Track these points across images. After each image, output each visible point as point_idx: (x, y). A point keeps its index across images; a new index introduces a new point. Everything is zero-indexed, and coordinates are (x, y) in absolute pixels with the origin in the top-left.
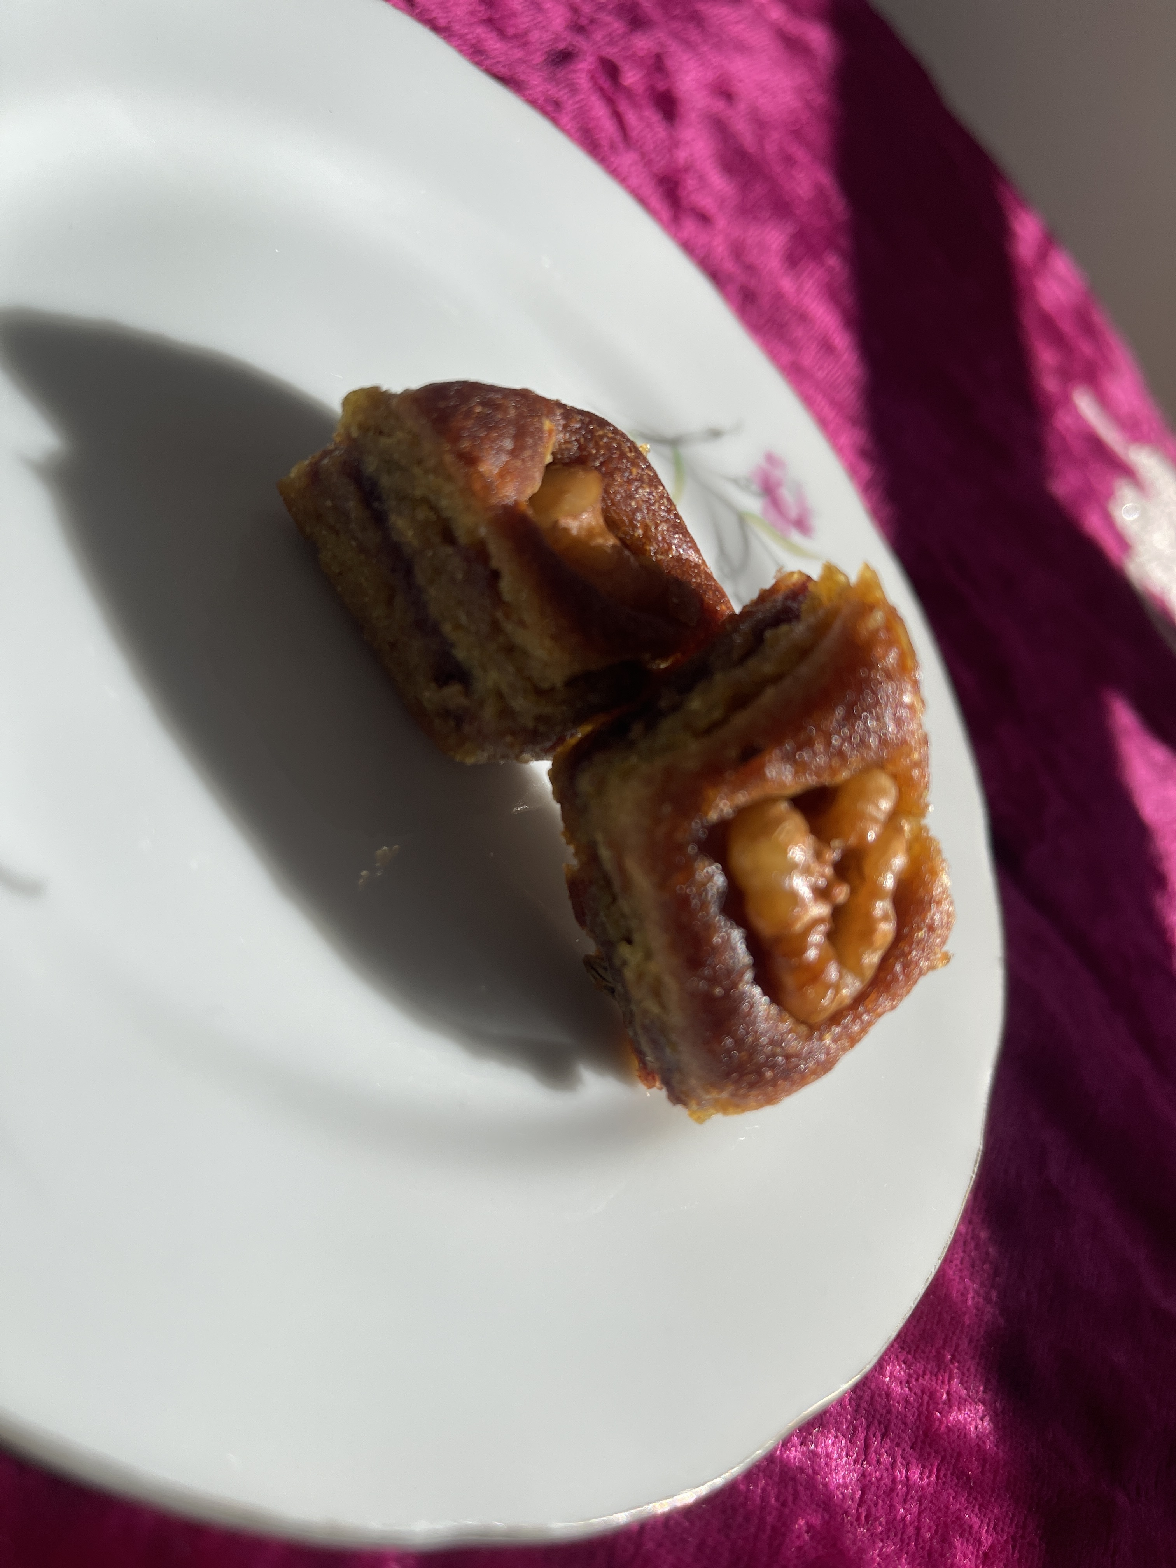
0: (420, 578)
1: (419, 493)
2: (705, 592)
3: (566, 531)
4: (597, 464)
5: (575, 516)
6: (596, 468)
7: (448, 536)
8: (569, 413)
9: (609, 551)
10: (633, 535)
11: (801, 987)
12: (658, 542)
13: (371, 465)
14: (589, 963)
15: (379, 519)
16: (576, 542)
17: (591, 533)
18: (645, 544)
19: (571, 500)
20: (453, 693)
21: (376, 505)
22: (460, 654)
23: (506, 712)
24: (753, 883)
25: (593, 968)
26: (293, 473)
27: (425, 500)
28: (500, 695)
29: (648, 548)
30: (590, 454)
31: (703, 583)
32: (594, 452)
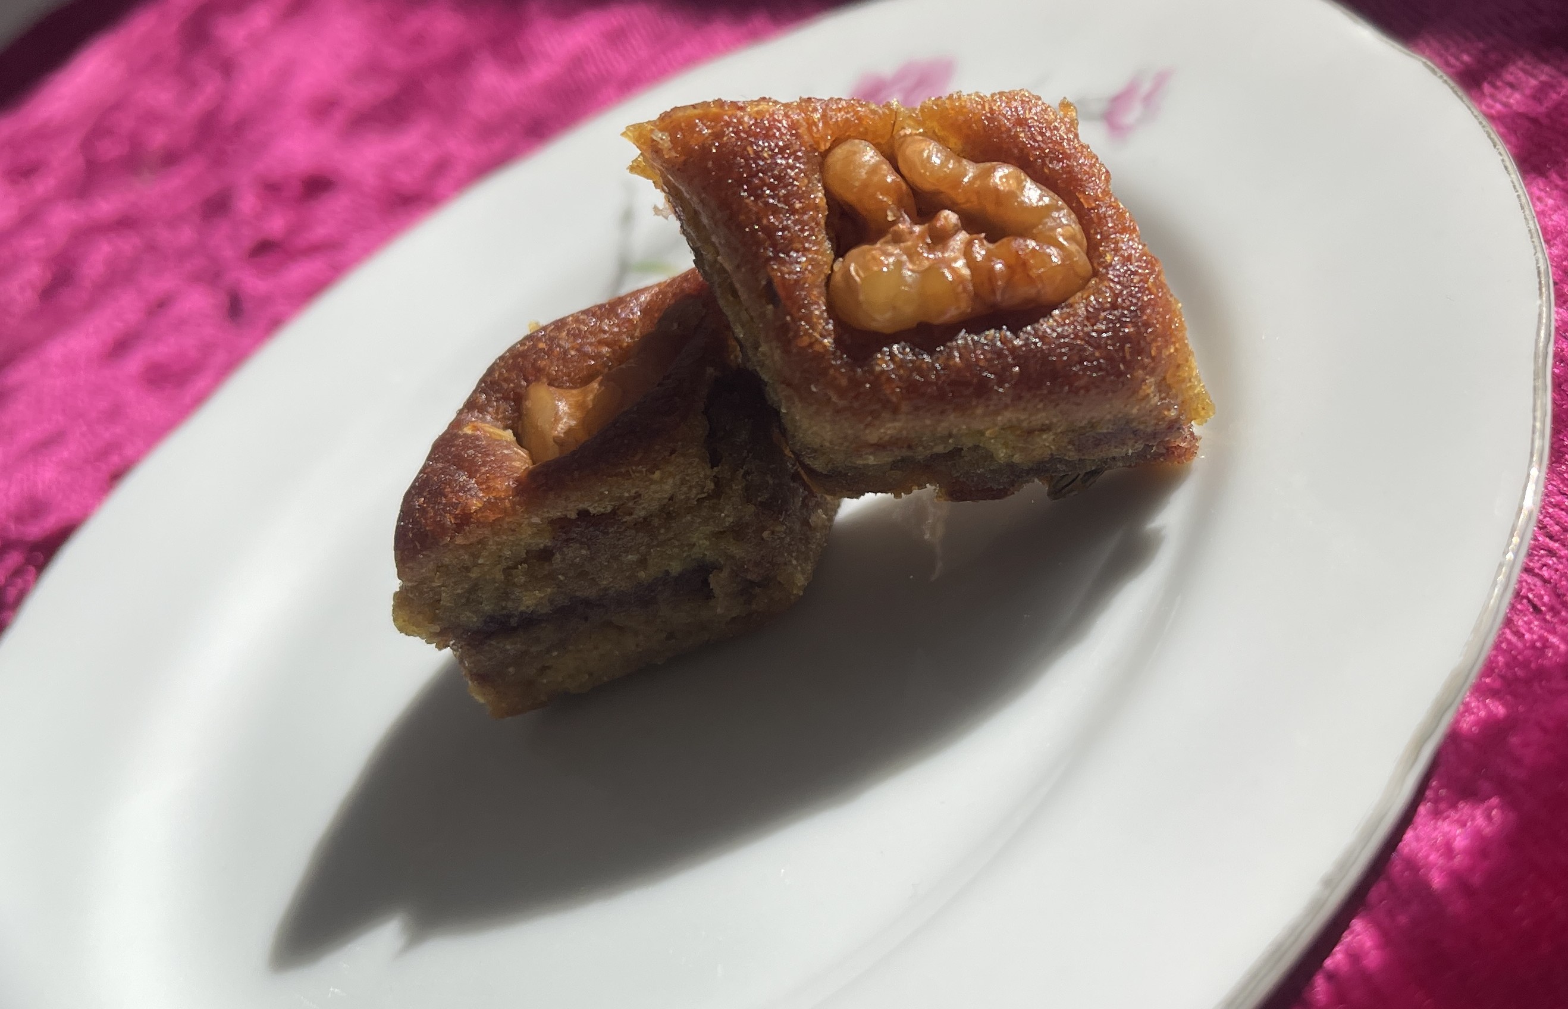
0: (591, 593)
1: (500, 576)
2: (682, 290)
3: (569, 431)
4: (524, 383)
5: (557, 419)
6: (528, 386)
7: (545, 555)
8: (471, 405)
9: (603, 388)
10: (607, 357)
11: (1031, 281)
12: (620, 333)
13: (470, 618)
14: (1055, 493)
15: (529, 622)
16: (584, 423)
17: (580, 406)
18: (620, 347)
19: (542, 420)
20: (718, 582)
21: (513, 622)
22: (676, 568)
23: (737, 532)
24: (909, 312)
25: (1060, 491)
26: (481, 700)
27: (508, 571)
28: (719, 535)
29: (625, 344)
30: (513, 390)
31: (674, 291)
32: (512, 385)
